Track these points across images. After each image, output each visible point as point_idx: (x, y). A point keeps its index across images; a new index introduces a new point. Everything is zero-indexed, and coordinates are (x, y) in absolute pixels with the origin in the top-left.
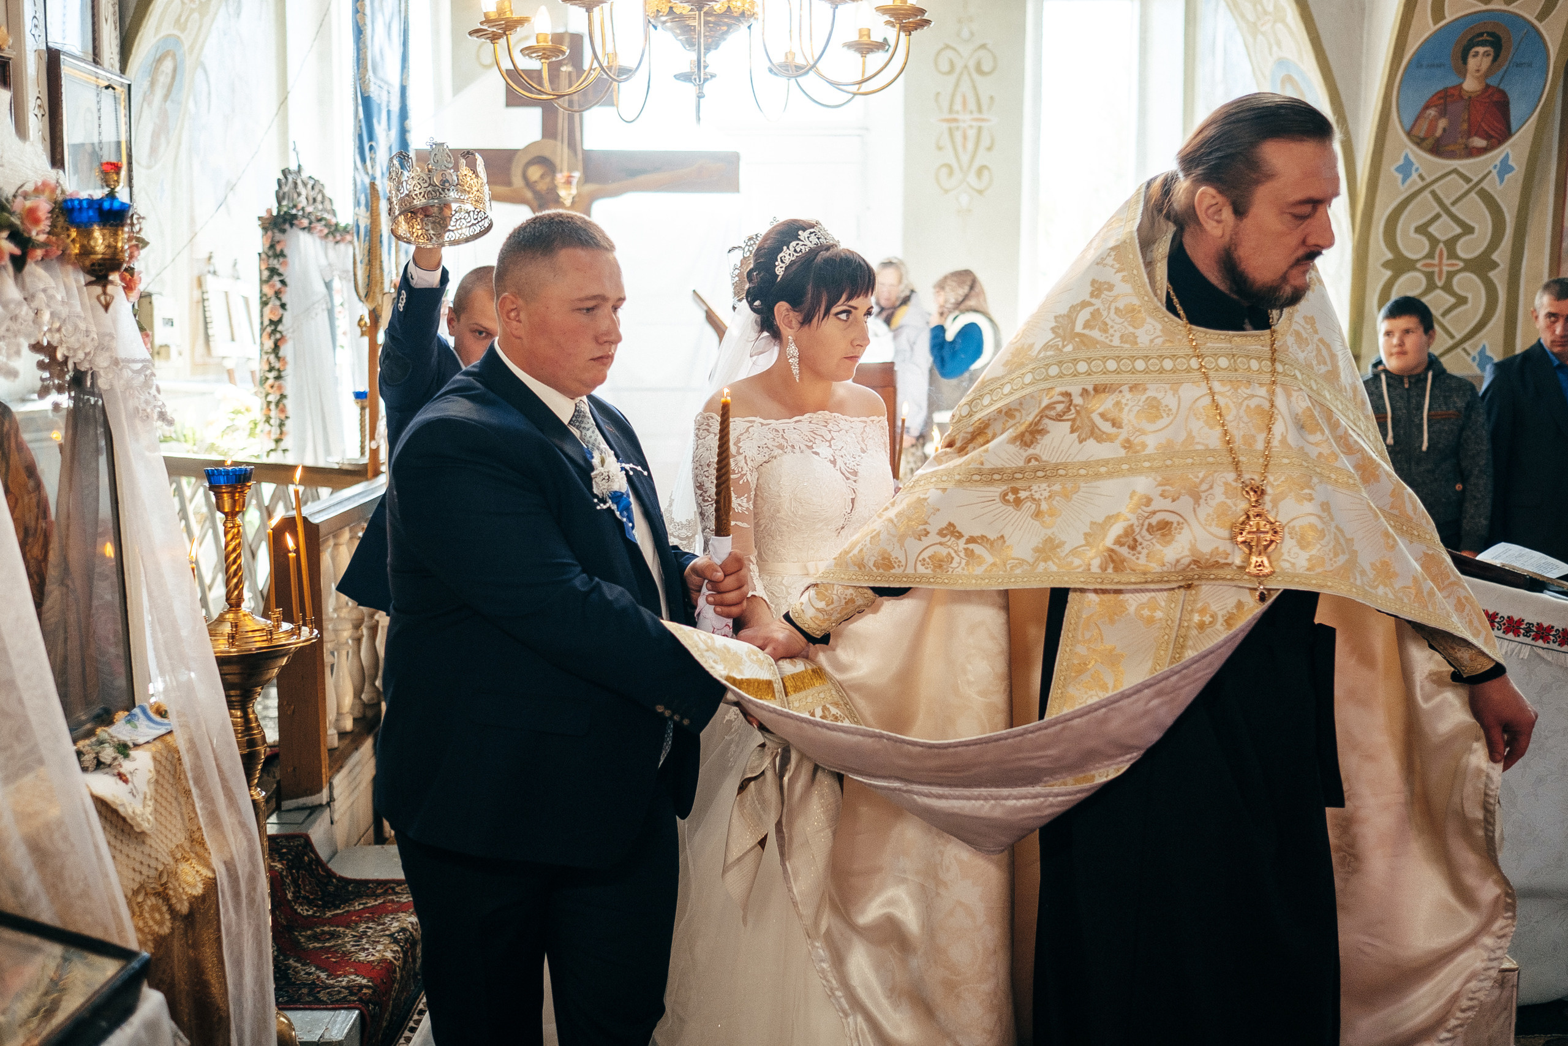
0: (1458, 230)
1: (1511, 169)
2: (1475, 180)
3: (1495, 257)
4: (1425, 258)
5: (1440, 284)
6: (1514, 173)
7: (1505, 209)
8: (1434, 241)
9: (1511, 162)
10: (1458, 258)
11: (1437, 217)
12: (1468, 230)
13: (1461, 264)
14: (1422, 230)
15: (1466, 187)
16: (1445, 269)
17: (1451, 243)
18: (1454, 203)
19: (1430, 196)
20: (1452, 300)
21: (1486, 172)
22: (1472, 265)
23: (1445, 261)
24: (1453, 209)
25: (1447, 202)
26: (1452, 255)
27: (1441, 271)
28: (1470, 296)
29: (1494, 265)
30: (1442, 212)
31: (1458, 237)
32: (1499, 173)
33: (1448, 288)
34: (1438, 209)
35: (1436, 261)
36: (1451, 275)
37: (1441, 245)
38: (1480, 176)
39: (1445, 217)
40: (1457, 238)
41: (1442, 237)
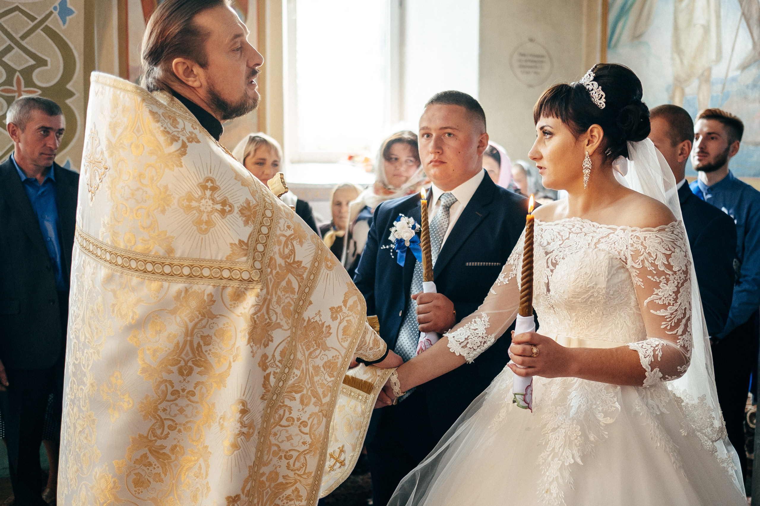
0: (32, 62)
1: (70, 12)
2: (39, 19)
3: (69, 86)
4: (4, 84)
6: (74, 15)
7: (72, 46)
8: (10, 70)
9: (69, 6)
10: (35, 86)
11: (9, 48)
12: (41, 62)
15: (32, 24)
17: (27, 73)
18: (23, 37)
21: (47, 12)
23: (23, 88)
24: (23, 43)
25: (17, 37)
26: (29, 83)
30: (13, 45)
31: (32, 68)
32: (59, 14)
34: (8, 42)
35: (15, 88)
37: (18, 74)
38: (43, 16)
39: (17, 50)
41: (18, 67)
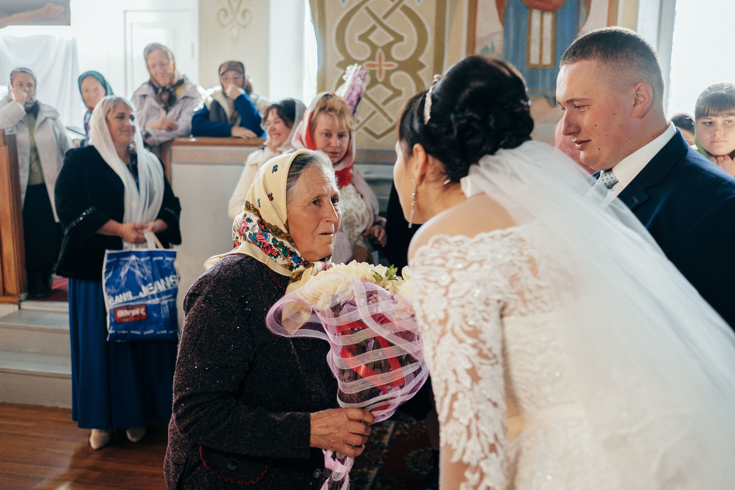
0: (391, 39)
3: (422, 59)
4: (368, 59)
5: (380, 80)
7: (425, 22)
8: (374, 47)
10: (392, 60)
11: (373, 28)
12: (399, 38)
13: (396, 65)
14: (364, 38)
15: (392, 4)
16: (384, 68)
17: (387, 48)
18: (385, 17)
19: (365, 12)
20: (390, 93)
22: (403, 66)
23: (384, 62)
24: (385, 22)
25: (380, 16)
26: (389, 57)
27: (381, 70)
28: (403, 89)
29: (422, 66)
30: (377, 25)
33: (386, 83)
34: (373, 22)
35: (376, 62)
36: (389, 73)
37: (380, 50)
39: (379, 29)
40: (391, 45)
41: (380, 44)
